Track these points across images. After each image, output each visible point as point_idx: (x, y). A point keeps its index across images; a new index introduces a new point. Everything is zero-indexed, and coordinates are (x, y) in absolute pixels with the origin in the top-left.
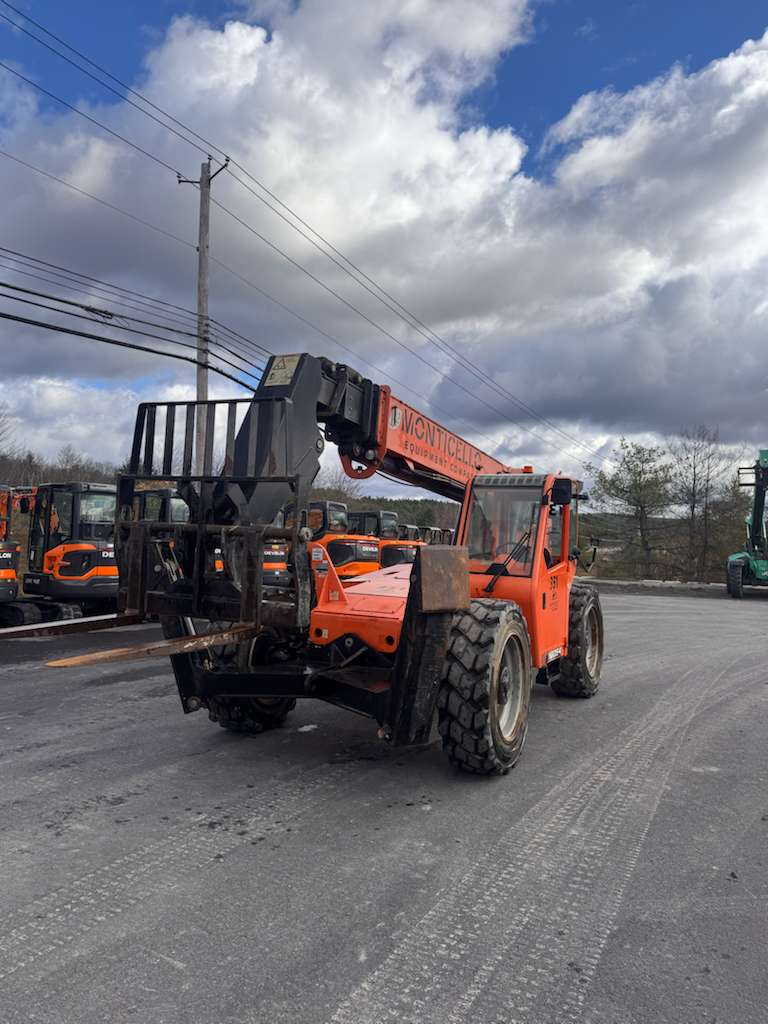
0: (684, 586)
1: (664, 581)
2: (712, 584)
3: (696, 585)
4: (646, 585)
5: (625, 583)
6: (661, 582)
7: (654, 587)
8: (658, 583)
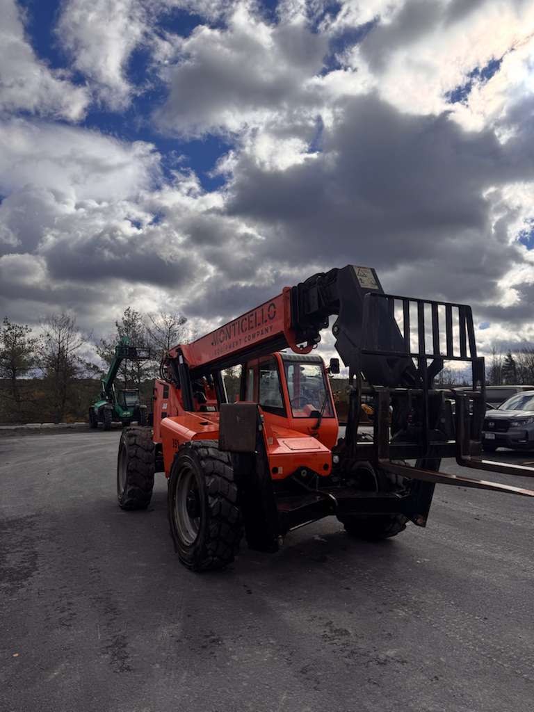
0: (58, 426)
1: (42, 423)
2: (76, 423)
3: (65, 425)
4: (31, 427)
5: (13, 427)
6: (40, 424)
7: (36, 429)
8: (38, 425)
